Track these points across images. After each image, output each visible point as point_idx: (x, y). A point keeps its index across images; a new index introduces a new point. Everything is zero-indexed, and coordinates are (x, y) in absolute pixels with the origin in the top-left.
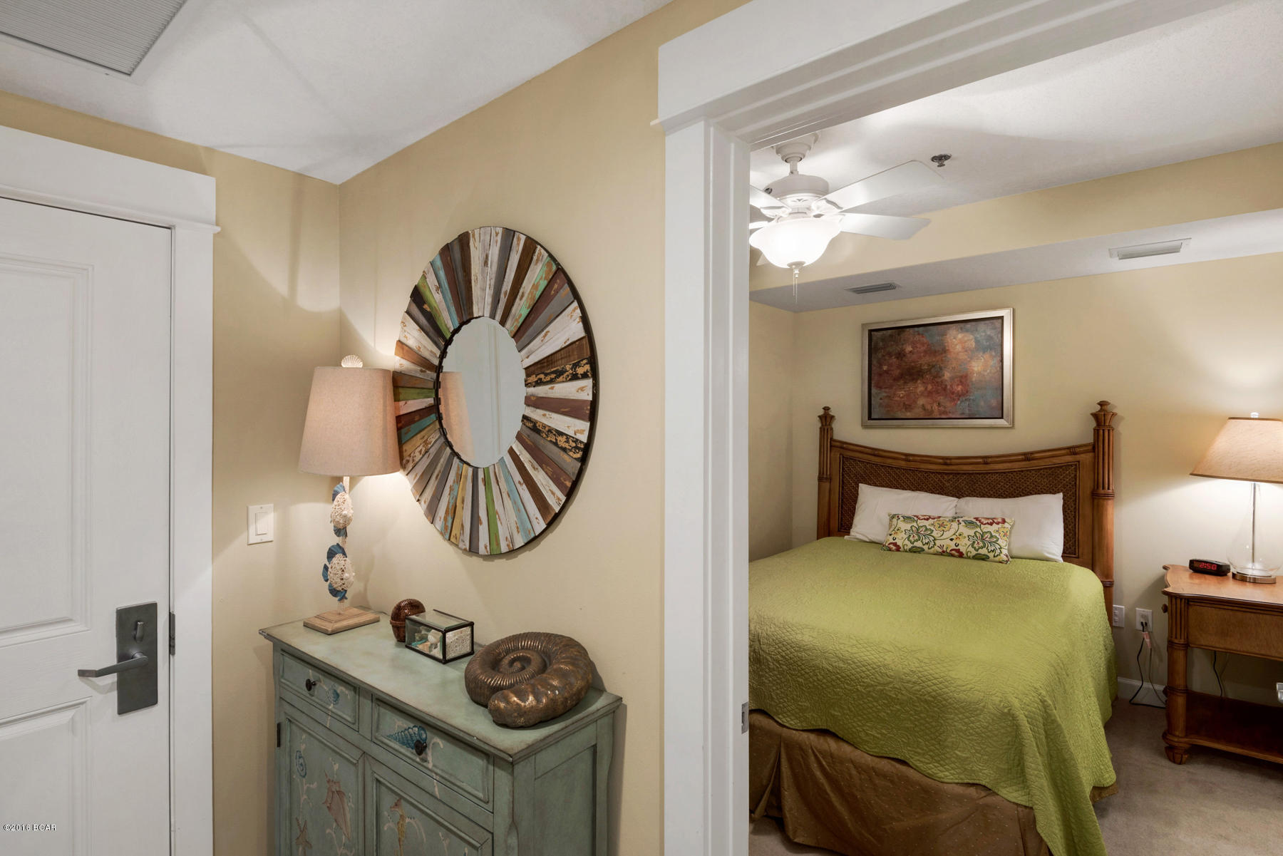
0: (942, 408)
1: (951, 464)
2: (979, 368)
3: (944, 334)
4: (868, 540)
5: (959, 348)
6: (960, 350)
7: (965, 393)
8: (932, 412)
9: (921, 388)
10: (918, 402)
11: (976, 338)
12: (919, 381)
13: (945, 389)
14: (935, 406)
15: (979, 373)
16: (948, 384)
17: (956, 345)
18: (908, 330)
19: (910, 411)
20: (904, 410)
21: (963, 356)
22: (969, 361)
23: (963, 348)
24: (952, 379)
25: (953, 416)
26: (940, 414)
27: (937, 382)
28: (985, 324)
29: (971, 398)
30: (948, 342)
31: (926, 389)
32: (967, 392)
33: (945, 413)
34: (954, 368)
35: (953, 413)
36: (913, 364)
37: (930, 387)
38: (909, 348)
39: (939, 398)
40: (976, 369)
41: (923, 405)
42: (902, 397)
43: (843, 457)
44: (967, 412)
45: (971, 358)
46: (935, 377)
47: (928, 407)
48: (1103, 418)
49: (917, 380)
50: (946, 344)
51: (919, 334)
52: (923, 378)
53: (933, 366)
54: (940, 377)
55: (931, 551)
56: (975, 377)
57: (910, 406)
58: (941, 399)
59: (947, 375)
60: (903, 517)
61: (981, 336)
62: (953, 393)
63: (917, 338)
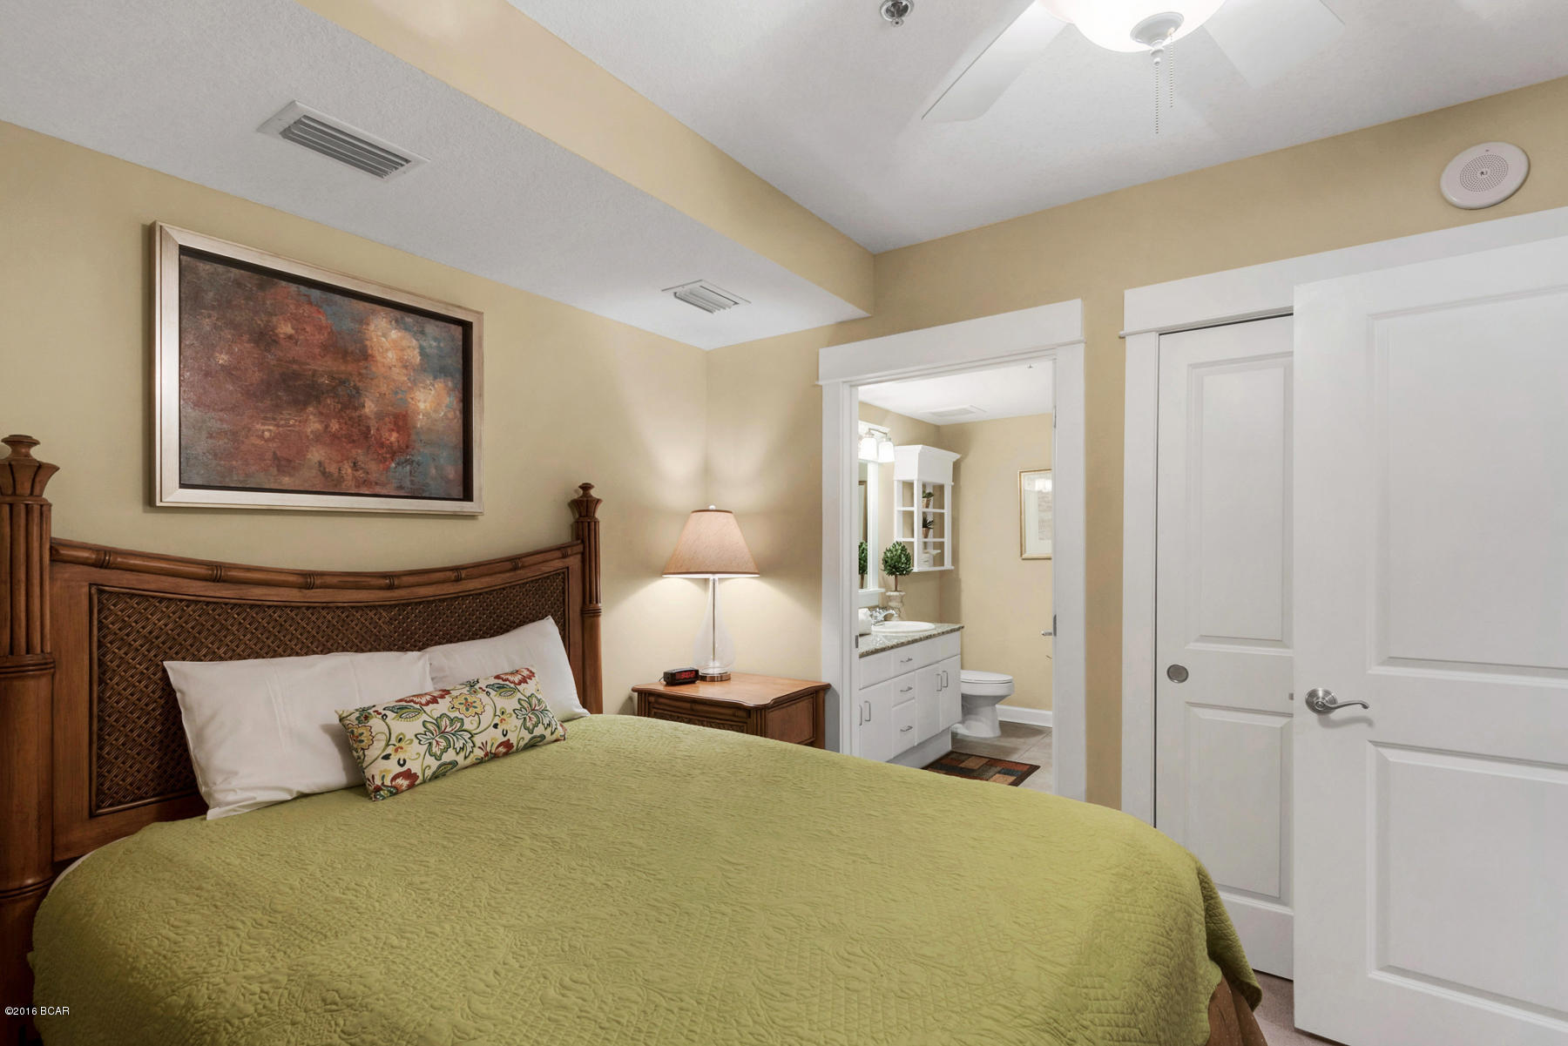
0: (360, 474)
1: (399, 587)
2: (428, 404)
3: (363, 321)
4: (289, 797)
5: (391, 356)
6: (394, 362)
7: (406, 447)
8: (341, 479)
9: (314, 425)
10: (309, 456)
11: (421, 348)
12: (311, 409)
13: (366, 434)
14: (347, 470)
15: (426, 415)
16: (373, 424)
17: (387, 350)
18: (284, 283)
19: (291, 476)
20: (274, 471)
21: (399, 375)
22: (411, 389)
23: (400, 359)
24: (380, 416)
25: (384, 492)
26: (358, 487)
27: (350, 418)
28: (437, 326)
29: (414, 458)
30: (371, 339)
31: (327, 427)
32: (407, 447)
33: (366, 482)
34: (382, 395)
35: (383, 485)
36: (295, 367)
37: (335, 426)
38: (286, 329)
39: (354, 451)
40: (422, 406)
41: (320, 463)
42: (267, 441)
43: (101, 592)
44: (407, 483)
45: (414, 383)
46: (345, 407)
47: (332, 469)
48: (583, 507)
49: (306, 404)
50: (368, 343)
51: (310, 303)
52: (319, 402)
53: (342, 382)
54: (356, 409)
55: (468, 761)
56: (420, 422)
57: (289, 461)
58: (359, 453)
59: (370, 407)
60: (392, 709)
61: (430, 346)
62: (382, 445)
63: (306, 310)
